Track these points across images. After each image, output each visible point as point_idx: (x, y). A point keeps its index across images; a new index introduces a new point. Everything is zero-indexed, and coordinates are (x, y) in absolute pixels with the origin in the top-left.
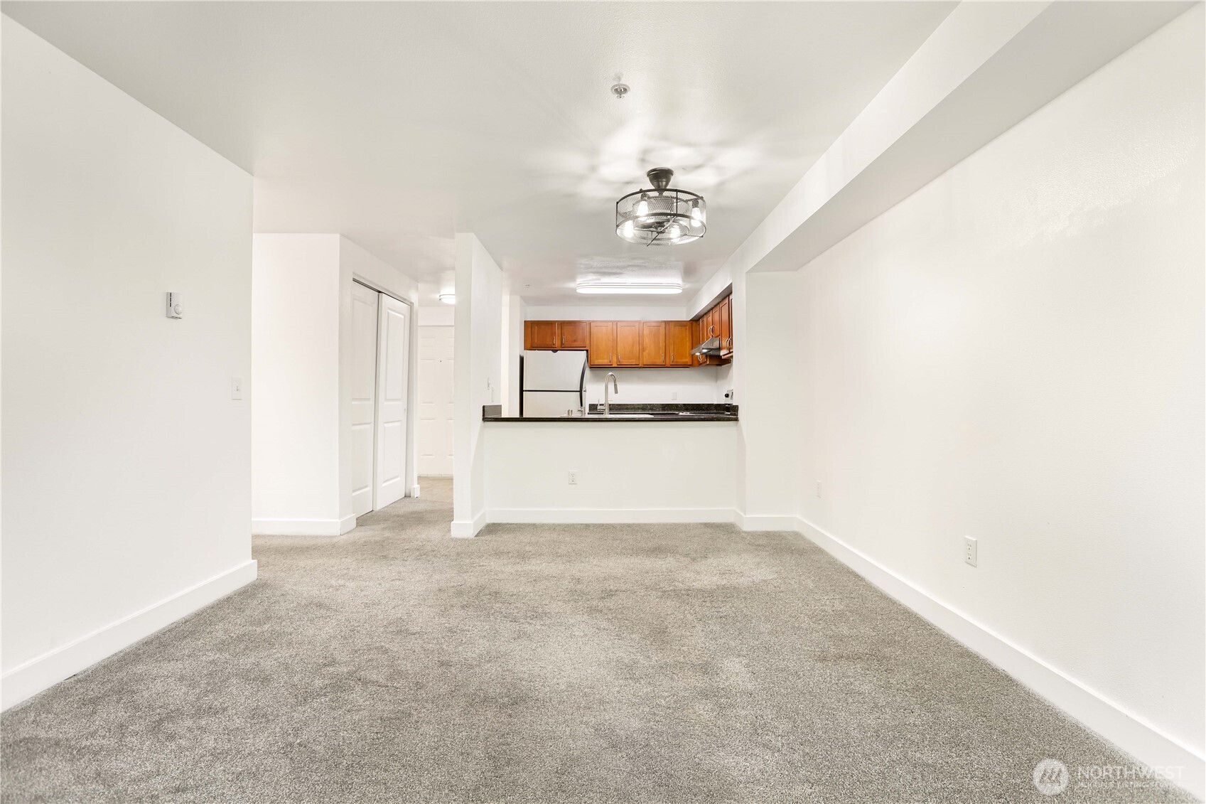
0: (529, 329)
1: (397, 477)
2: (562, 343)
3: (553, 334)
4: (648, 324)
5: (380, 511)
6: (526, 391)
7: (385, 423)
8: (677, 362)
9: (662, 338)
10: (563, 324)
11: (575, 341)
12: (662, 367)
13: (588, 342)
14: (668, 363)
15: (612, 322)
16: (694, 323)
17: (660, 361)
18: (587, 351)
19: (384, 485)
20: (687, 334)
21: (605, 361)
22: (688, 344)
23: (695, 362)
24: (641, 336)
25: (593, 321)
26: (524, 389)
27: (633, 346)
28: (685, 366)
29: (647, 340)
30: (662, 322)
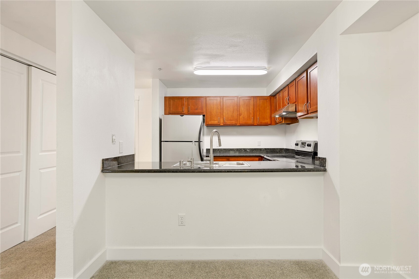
0: (168, 102)
1: (55, 209)
2: (188, 111)
3: (183, 105)
4: (243, 98)
5: (30, 241)
6: (163, 141)
7: (40, 169)
8: (261, 122)
9: (252, 107)
10: (189, 98)
11: (196, 109)
12: (252, 125)
13: (204, 110)
14: (255, 124)
15: (220, 97)
16: (272, 98)
17: (251, 122)
18: (204, 116)
19: (39, 218)
20: (268, 104)
21: (216, 122)
22: (268, 111)
23: (273, 122)
24: (238, 106)
25: (208, 97)
26: (162, 140)
27: (233, 112)
28: (266, 125)
29: (242, 109)
30: (252, 97)
